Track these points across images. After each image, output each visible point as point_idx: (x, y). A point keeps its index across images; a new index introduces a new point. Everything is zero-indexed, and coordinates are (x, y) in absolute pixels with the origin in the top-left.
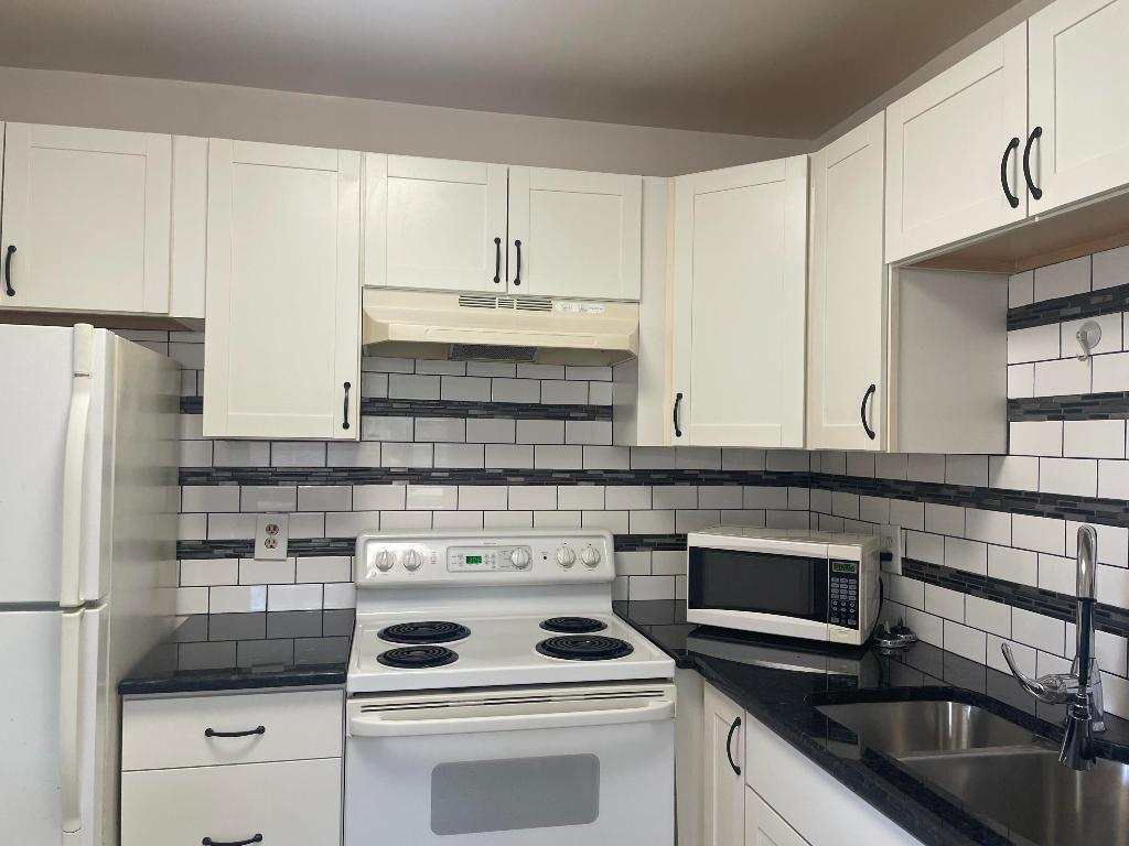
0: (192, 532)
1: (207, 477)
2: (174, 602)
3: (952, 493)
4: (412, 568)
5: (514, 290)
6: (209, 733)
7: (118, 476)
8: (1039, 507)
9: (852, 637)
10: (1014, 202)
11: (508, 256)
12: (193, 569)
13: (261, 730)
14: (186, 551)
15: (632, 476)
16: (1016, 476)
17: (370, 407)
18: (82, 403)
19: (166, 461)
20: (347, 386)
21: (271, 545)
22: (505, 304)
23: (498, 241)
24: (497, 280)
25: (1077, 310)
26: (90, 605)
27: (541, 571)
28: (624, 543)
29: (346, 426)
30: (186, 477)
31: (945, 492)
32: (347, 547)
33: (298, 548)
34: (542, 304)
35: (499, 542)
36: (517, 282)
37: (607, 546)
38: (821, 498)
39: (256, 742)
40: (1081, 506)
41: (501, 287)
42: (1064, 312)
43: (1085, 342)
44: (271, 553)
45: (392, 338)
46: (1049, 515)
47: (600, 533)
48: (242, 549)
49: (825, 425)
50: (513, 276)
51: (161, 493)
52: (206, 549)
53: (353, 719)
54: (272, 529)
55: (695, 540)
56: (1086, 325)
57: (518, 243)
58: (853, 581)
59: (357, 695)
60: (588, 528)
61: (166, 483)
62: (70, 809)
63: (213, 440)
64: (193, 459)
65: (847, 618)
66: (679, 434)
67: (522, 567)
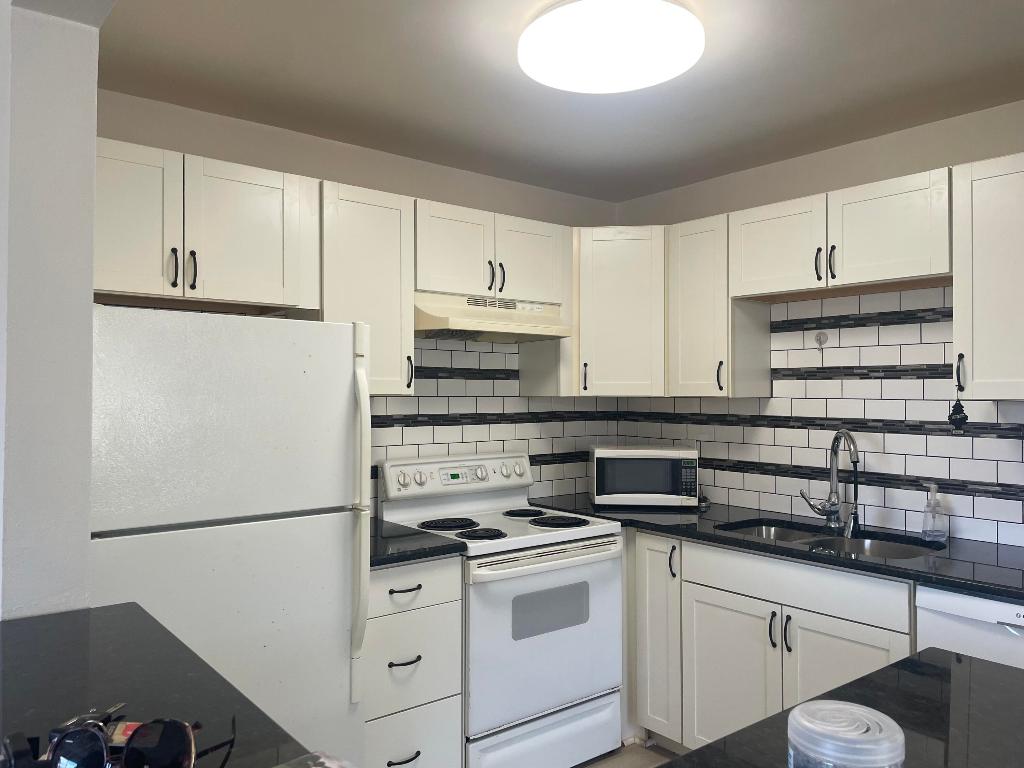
3: (734, 419)
4: (421, 484)
5: (499, 295)
6: (391, 593)
8: (792, 424)
9: (693, 502)
10: (819, 278)
11: (497, 273)
13: (419, 587)
15: (530, 416)
16: (777, 408)
17: (420, 372)
18: (361, 373)
20: (409, 358)
22: (492, 304)
23: (490, 263)
24: (490, 289)
25: (814, 325)
27: (495, 481)
28: (535, 460)
29: (409, 386)
31: (729, 418)
34: (509, 304)
35: (467, 464)
36: (501, 290)
37: (526, 462)
38: (625, 426)
39: (417, 594)
40: (818, 422)
41: (491, 293)
42: (806, 326)
43: (820, 341)
46: (799, 428)
47: (521, 454)
49: (680, 383)
50: (499, 286)
53: (475, 573)
55: (600, 453)
56: (820, 333)
57: (501, 265)
58: (693, 470)
59: (474, 557)
60: (509, 452)
65: (690, 492)
66: (585, 388)
67: (483, 479)
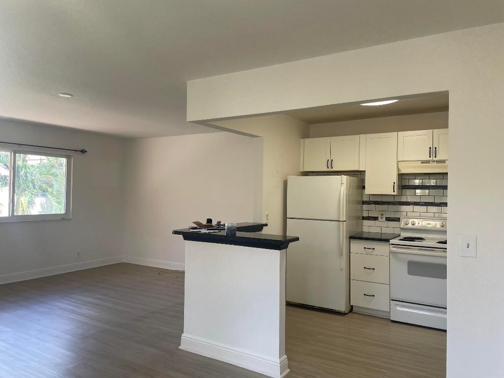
0: (365, 214)
1: (368, 203)
2: (362, 229)
4: (413, 225)
5: (435, 159)
6: (365, 248)
7: (349, 202)
11: (433, 151)
12: (366, 222)
13: (374, 249)
14: (364, 218)
17: (401, 187)
18: (342, 188)
19: (359, 199)
20: (394, 183)
21: (382, 218)
22: (432, 162)
23: (430, 148)
24: (430, 157)
26: (344, 221)
29: (394, 192)
30: (364, 203)
32: (398, 220)
33: (388, 219)
34: (443, 161)
36: (435, 157)
39: (373, 251)
44: (382, 220)
45: (402, 173)
48: (376, 219)
51: (359, 206)
52: (369, 218)
53: (391, 249)
54: (382, 215)
57: (436, 148)
59: (392, 244)
61: (359, 204)
62: (342, 254)
63: (369, 195)
64: (365, 199)
